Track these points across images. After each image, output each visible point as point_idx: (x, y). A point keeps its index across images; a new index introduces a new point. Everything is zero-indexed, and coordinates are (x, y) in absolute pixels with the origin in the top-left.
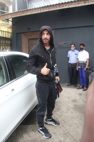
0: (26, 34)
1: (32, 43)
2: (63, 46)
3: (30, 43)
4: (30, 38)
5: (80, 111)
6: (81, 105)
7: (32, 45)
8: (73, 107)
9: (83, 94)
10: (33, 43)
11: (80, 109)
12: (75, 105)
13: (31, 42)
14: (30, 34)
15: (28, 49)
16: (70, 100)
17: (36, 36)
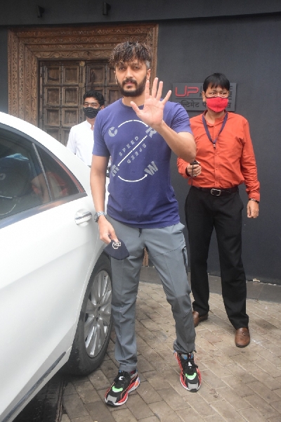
0: (28, 34)
1: (54, 83)
2: (195, 101)
3: (46, 81)
4: (47, 55)
5: (269, 411)
6: (272, 379)
7: (54, 90)
8: (234, 383)
9: (276, 324)
10: (57, 80)
11: (268, 401)
12: (243, 376)
13: (49, 78)
14: (46, 38)
15: (35, 109)
16: (215, 348)
17: (76, 51)
